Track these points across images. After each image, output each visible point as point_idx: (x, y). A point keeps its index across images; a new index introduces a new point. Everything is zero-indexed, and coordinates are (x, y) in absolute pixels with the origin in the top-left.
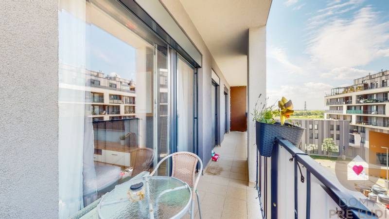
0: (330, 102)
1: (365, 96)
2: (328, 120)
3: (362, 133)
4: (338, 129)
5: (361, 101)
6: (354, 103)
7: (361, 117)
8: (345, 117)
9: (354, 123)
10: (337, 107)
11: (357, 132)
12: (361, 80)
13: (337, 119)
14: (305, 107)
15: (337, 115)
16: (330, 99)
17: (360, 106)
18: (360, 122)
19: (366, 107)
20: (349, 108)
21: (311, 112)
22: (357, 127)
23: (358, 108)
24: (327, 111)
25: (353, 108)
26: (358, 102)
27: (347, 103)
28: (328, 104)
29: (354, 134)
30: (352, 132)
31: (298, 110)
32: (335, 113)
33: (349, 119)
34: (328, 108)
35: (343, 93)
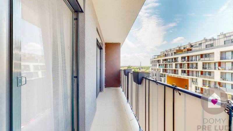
0: (152, 62)
1: (165, 60)
2: (152, 71)
3: (164, 77)
4: (156, 76)
5: (164, 62)
6: (161, 63)
7: (164, 69)
8: (158, 70)
9: (161, 72)
10: (155, 65)
11: (162, 76)
12: (163, 53)
13: (155, 70)
14: (141, 65)
15: (155, 69)
16: (152, 61)
17: (164, 64)
18: (164, 72)
19: (166, 65)
20: (159, 65)
21: (143, 67)
22: (163, 74)
23: (163, 65)
24: (151, 67)
25: (161, 65)
26: (163, 63)
27: (159, 63)
28: (151, 63)
29: (161, 77)
30: (161, 76)
31: (137, 66)
32: (154, 68)
33: (159, 71)
34: (151, 65)
35: (157, 58)
